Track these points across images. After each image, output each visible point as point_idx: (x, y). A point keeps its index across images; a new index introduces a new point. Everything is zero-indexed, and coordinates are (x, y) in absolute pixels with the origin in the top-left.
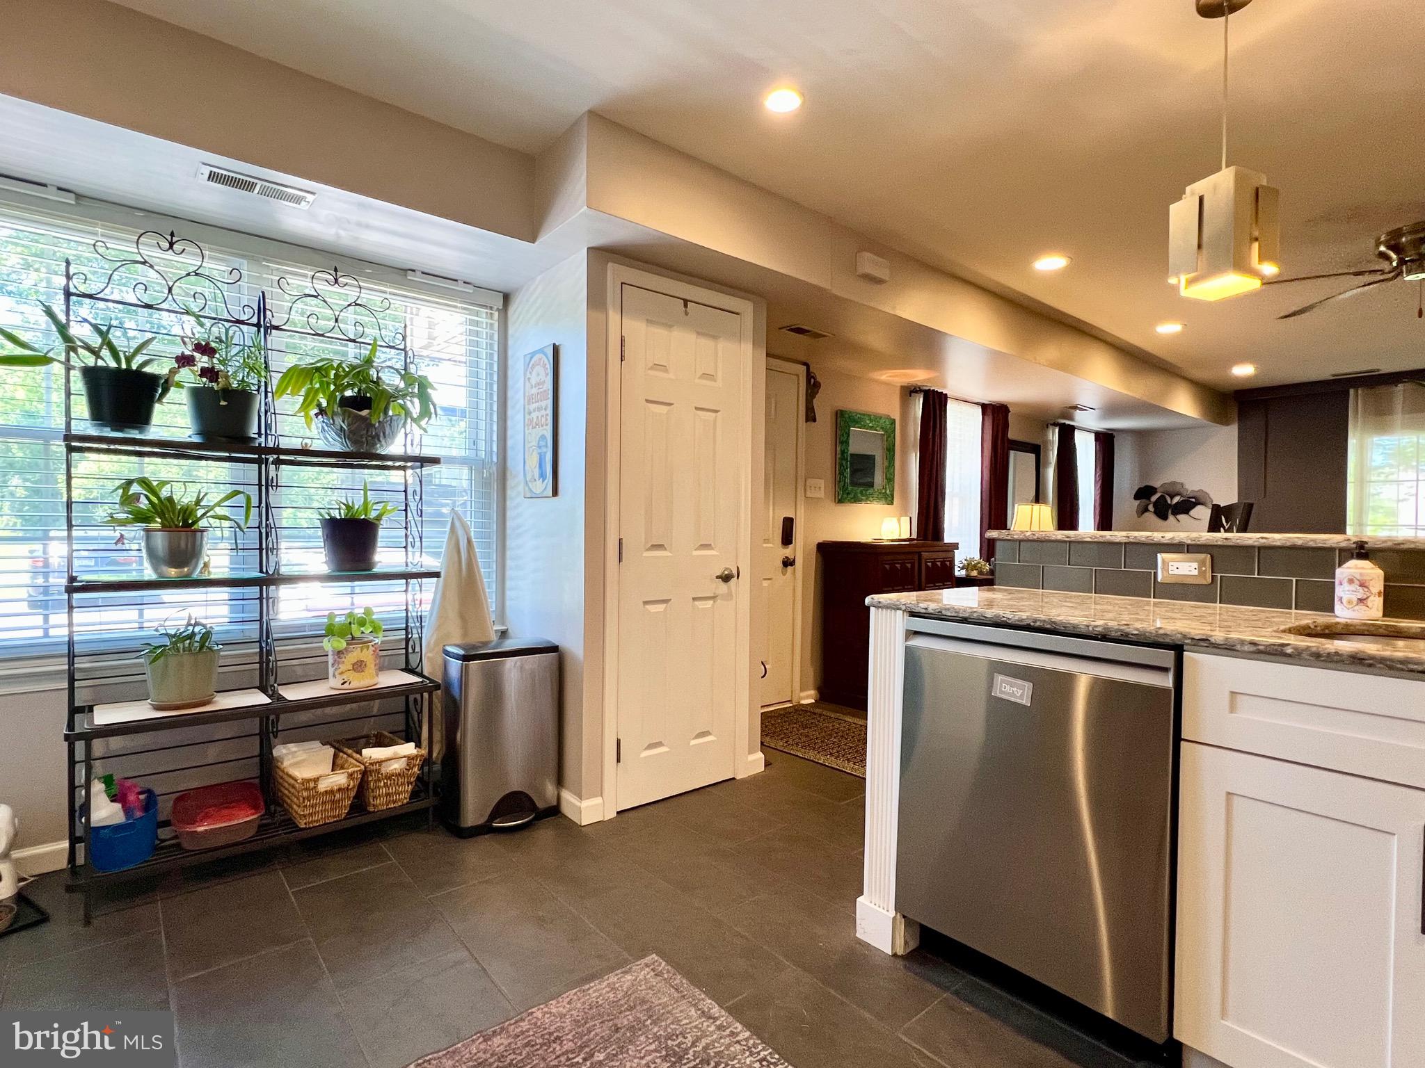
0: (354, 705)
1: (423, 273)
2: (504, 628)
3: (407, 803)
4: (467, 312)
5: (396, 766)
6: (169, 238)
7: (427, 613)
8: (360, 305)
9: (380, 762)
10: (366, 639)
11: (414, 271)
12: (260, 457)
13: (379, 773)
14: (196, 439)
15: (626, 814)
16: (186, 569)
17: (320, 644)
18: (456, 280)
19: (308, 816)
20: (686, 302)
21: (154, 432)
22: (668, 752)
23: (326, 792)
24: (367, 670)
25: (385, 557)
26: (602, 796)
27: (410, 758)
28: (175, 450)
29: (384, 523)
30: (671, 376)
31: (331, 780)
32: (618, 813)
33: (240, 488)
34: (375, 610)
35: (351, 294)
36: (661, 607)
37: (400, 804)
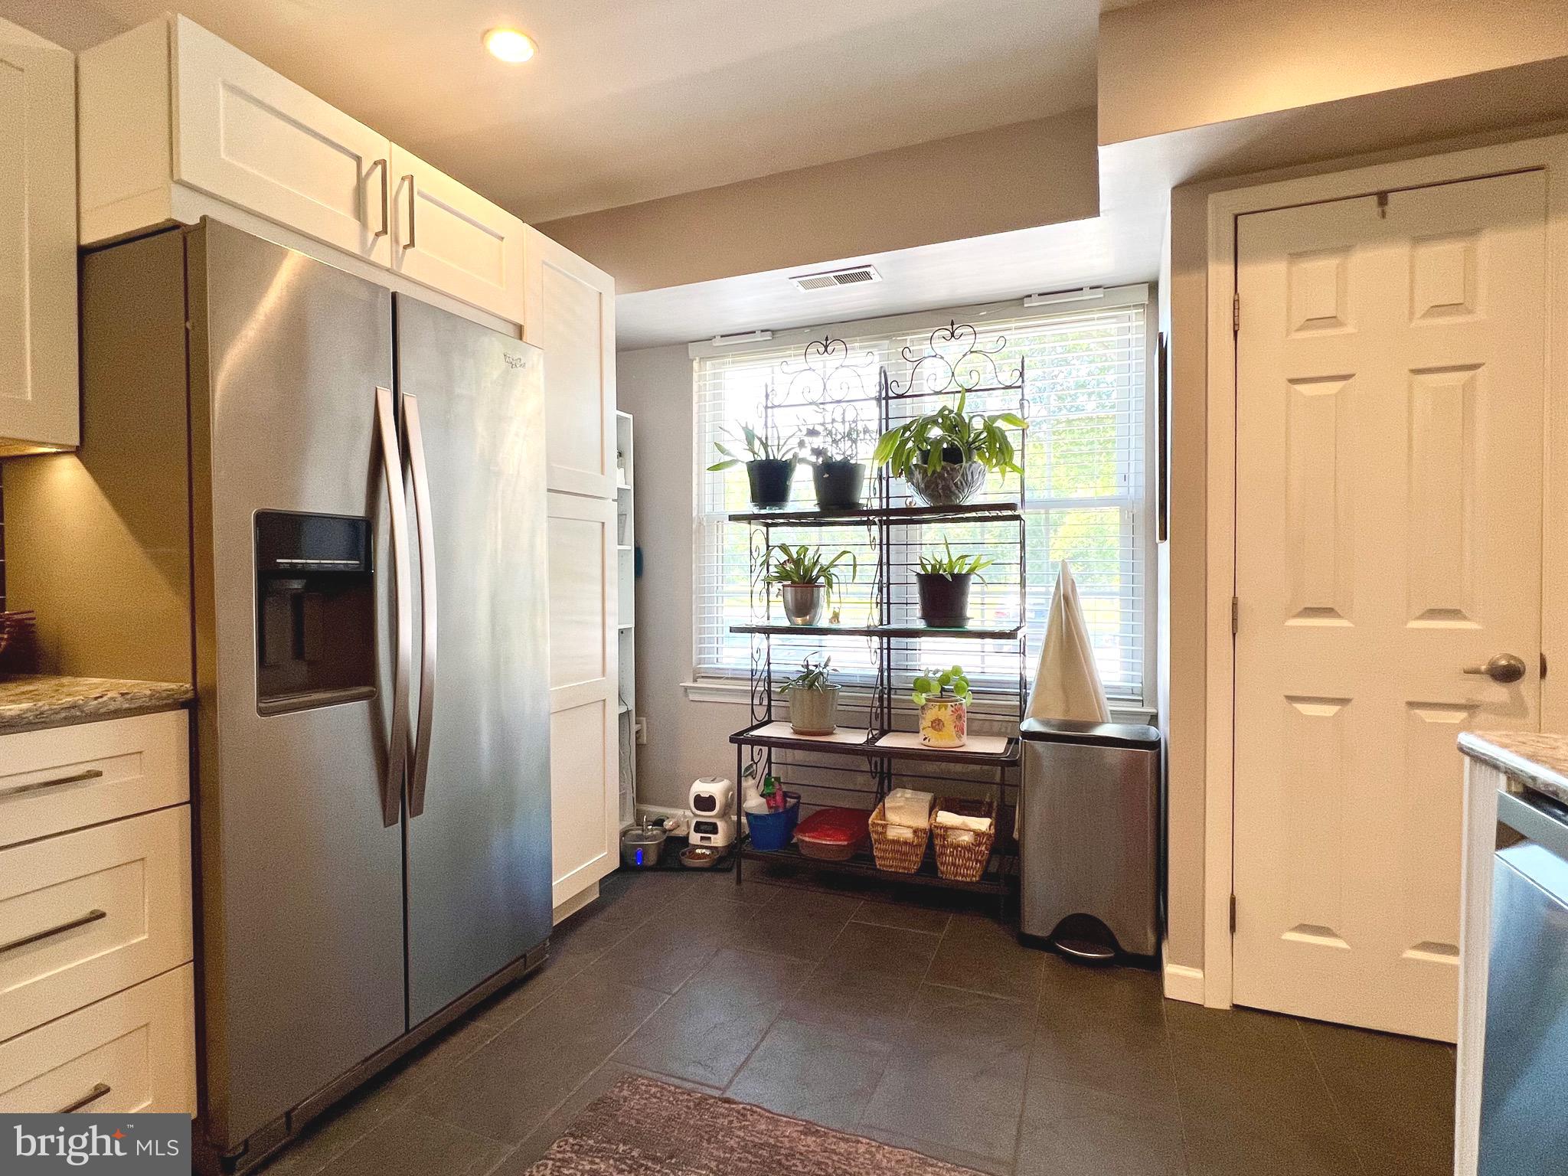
0: (977, 767)
1: (1039, 295)
2: (1154, 711)
3: (977, 882)
4: (1114, 320)
5: (966, 838)
6: (824, 343)
7: (1032, 680)
8: (976, 352)
9: (946, 829)
10: (953, 699)
11: (1030, 296)
12: (868, 519)
13: (944, 839)
14: (817, 509)
15: (1244, 1014)
16: (808, 617)
17: (910, 697)
18: (1082, 289)
19: (884, 861)
20: (1382, 197)
21: (790, 507)
22: (1343, 950)
23: (893, 840)
24: (944, 729)
25: (977, 611)
26: (1203, 968)
27: (978, 834)
28: (800, 519)
29: (973, 578)
30: (1350, 329)
31: (899, 831)
32: (1236, 1007)
33: (848, 549)
34: (964, 669)
35: (966, 342)
36: (1330, 710)
37: (968, 880)
